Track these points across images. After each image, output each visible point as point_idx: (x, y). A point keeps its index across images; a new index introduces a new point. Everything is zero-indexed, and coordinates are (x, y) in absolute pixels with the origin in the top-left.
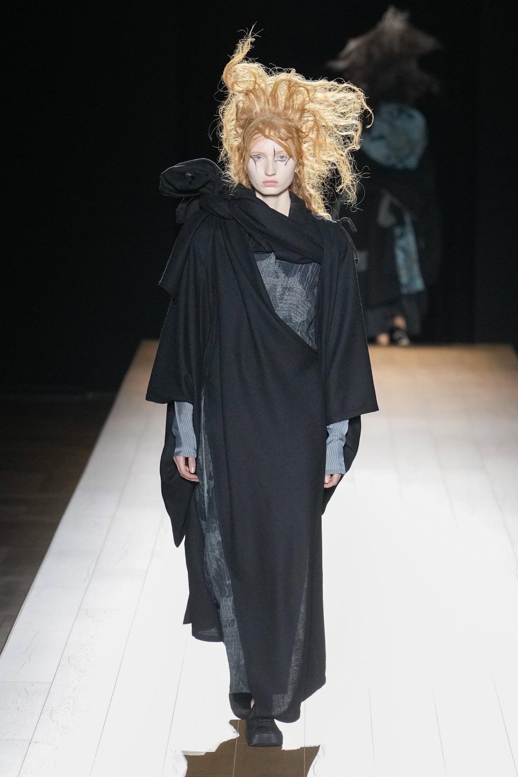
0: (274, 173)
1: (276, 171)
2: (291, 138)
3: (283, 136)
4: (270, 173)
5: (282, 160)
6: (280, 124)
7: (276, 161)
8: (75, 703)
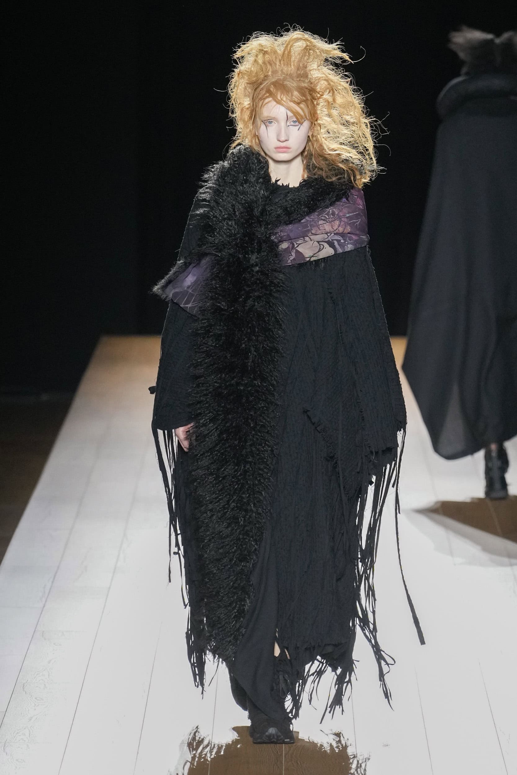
0: (286, 138)
1: (288, 137)
2: (304, 101)
3: (296, 100)
4: (283, 139)
5: (294, 124)
6: (292, 87)
7: (288, 126)
8: (31, 734)
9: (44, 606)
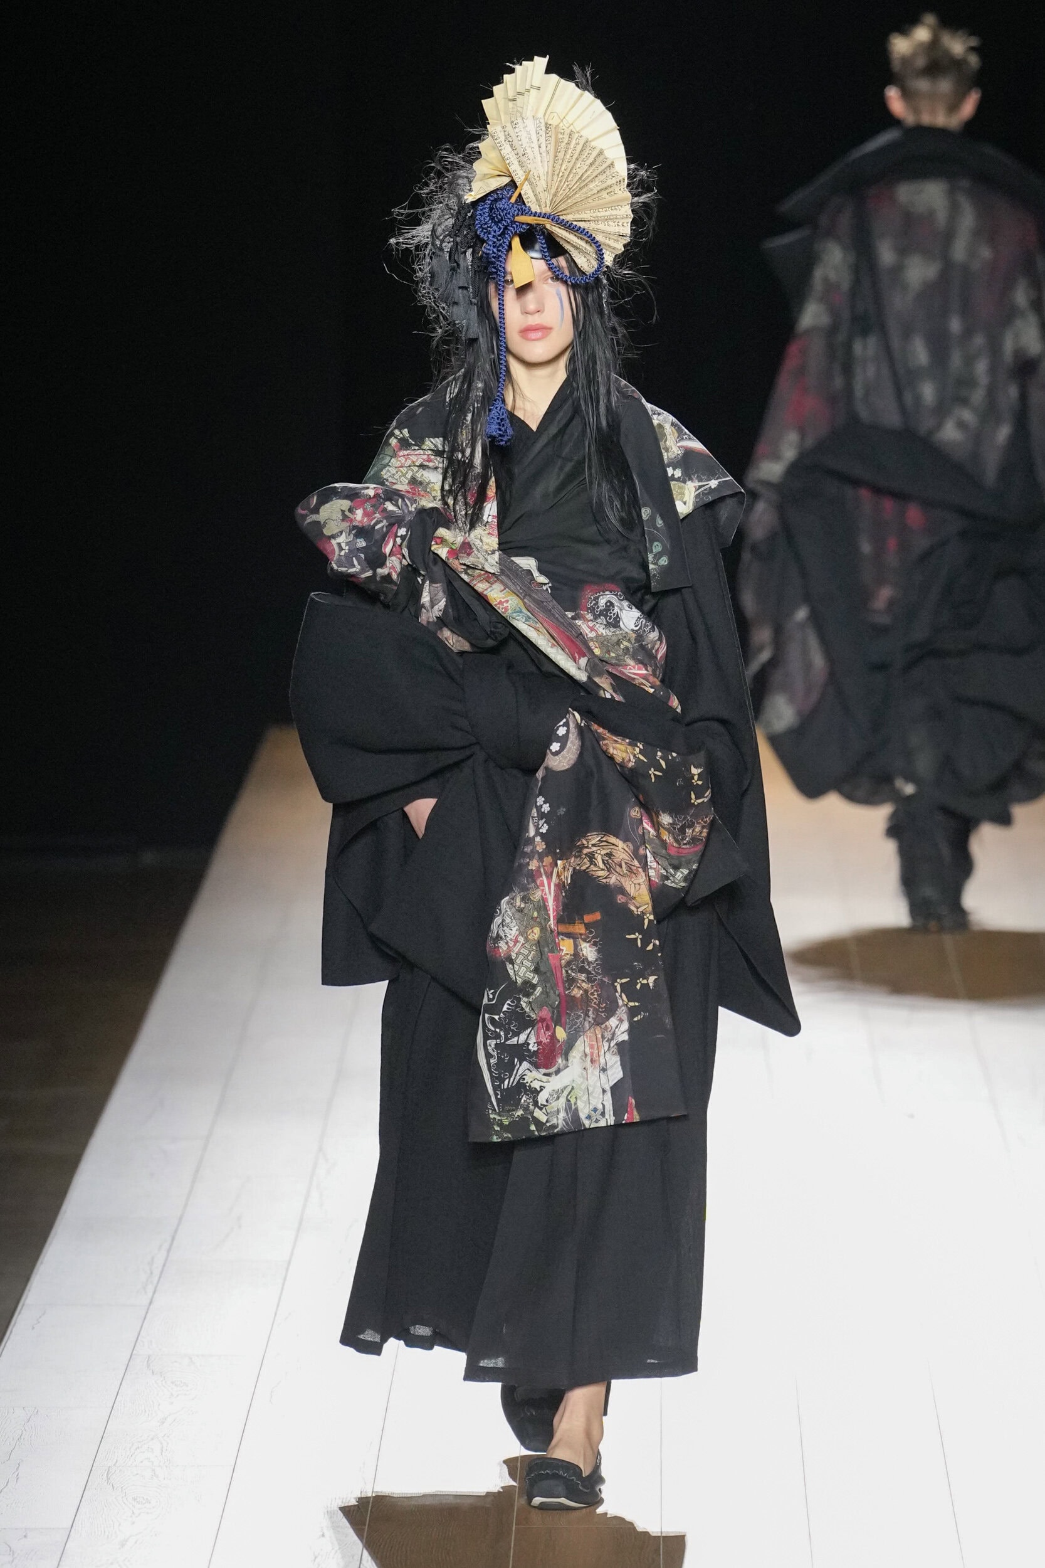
9: (151, 1303)
